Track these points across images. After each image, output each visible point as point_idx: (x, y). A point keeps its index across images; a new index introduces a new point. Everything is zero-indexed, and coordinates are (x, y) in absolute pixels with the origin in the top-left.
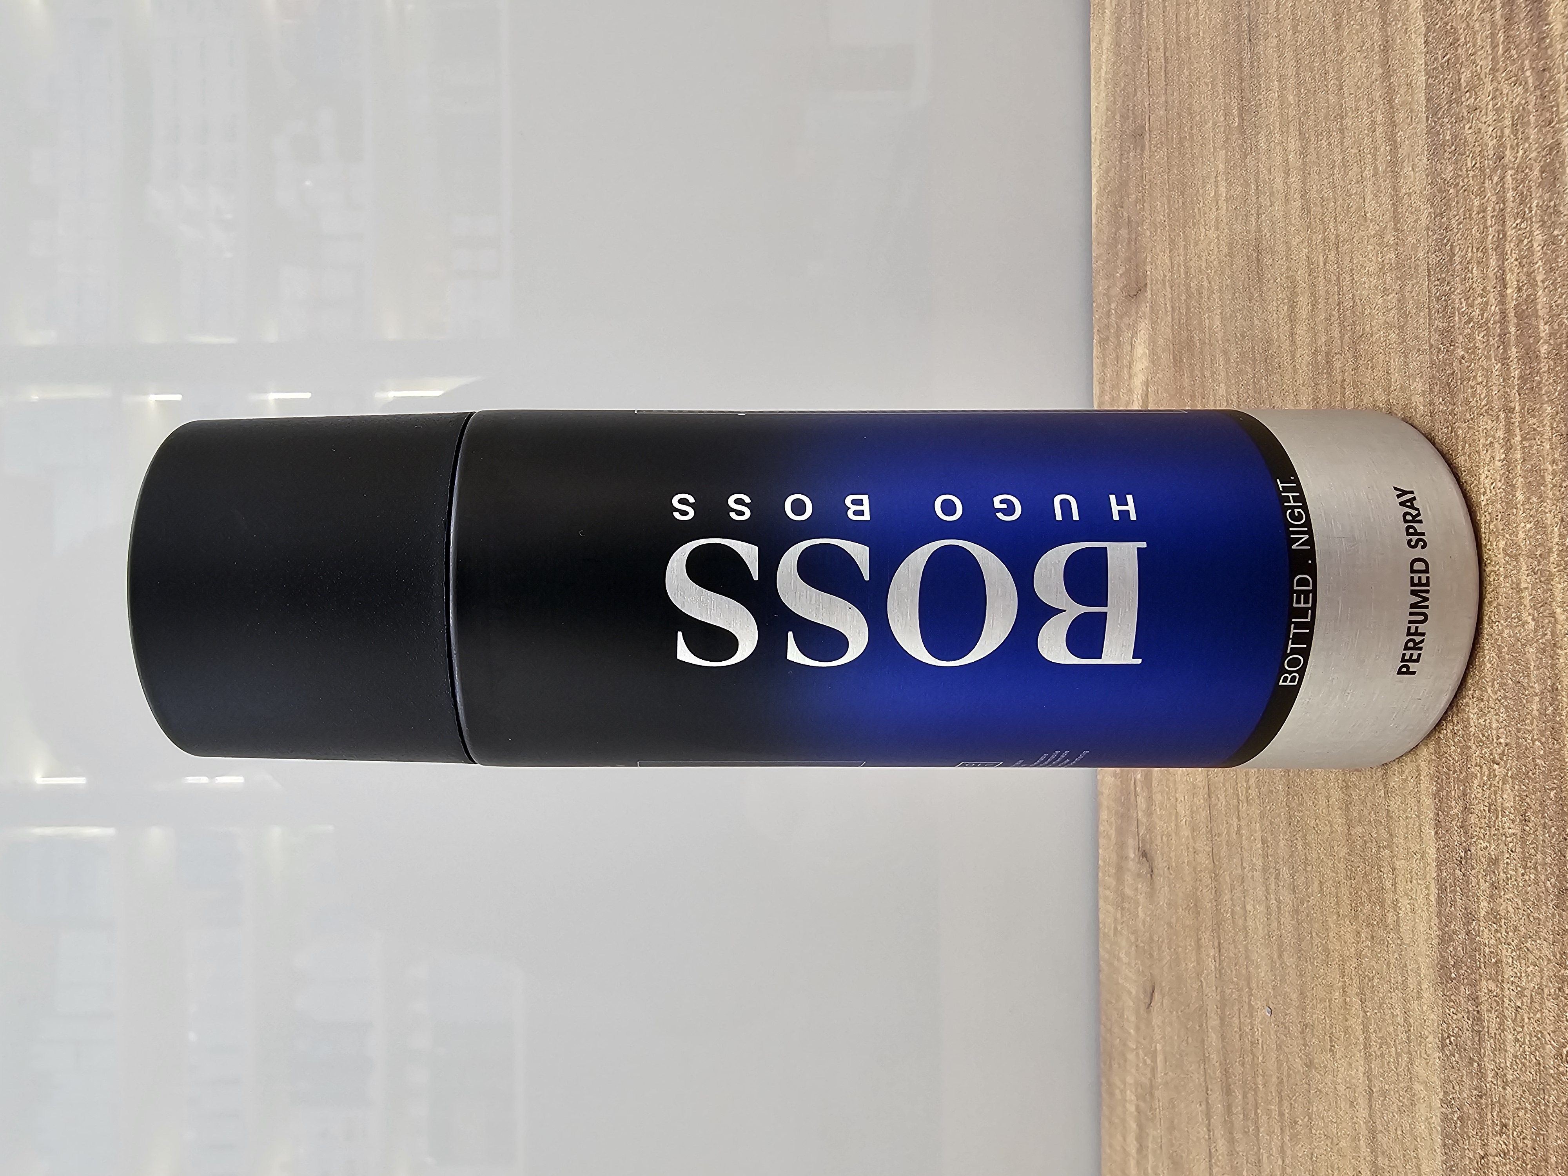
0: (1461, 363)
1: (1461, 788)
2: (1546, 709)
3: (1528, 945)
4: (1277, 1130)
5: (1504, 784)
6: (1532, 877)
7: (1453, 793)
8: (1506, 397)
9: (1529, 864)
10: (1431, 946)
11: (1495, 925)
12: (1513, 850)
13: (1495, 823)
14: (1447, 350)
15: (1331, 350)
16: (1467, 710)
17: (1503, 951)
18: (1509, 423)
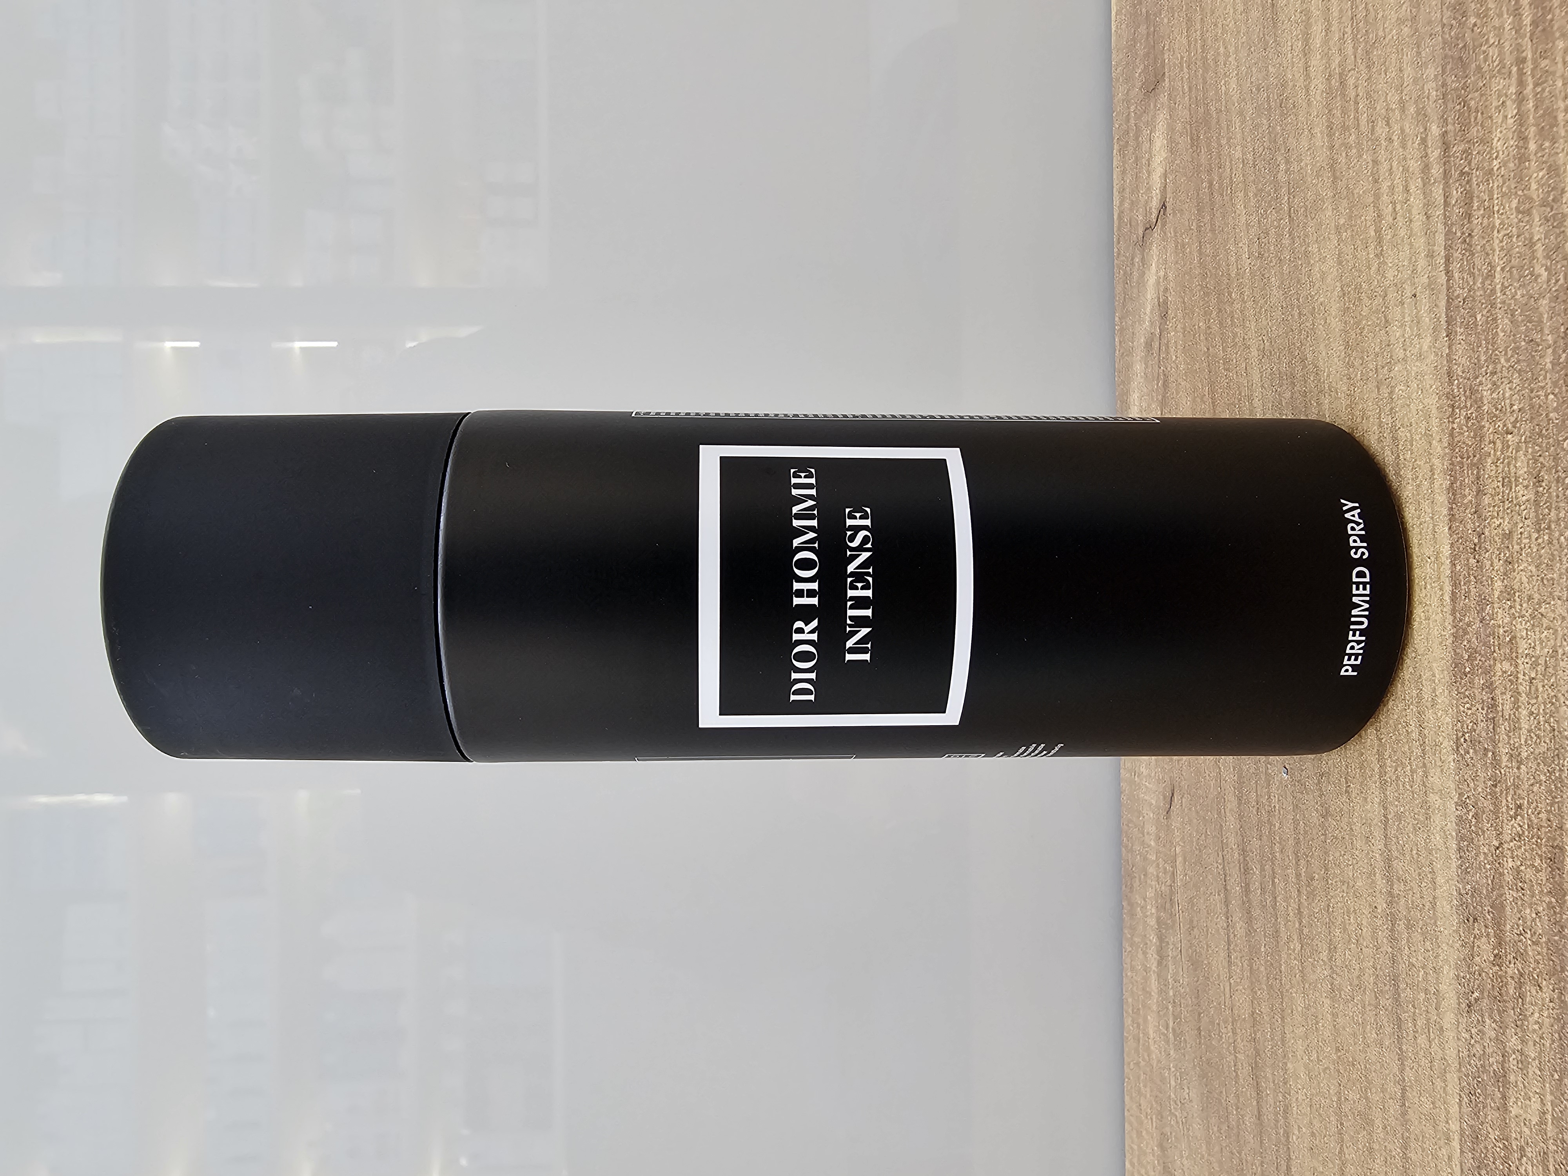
0: (1473, 30)
1: (1475, 472)
2: (1560, 357)
3: (1542, 610)
4: (1295, 894)
5: (1517, 452)
6: (1546, 537)
7: (1466, 480)
8: (1519, 49)
9: (1543, 526)
10: (1445, 647)
11: (1509, 603)
12: (1527, 517)
13: (1508, 496)
14: (1460, 24)
15: (1343, 70)
16: (1481, 389)
17: (1517, 626)
18: (1521, 73)
